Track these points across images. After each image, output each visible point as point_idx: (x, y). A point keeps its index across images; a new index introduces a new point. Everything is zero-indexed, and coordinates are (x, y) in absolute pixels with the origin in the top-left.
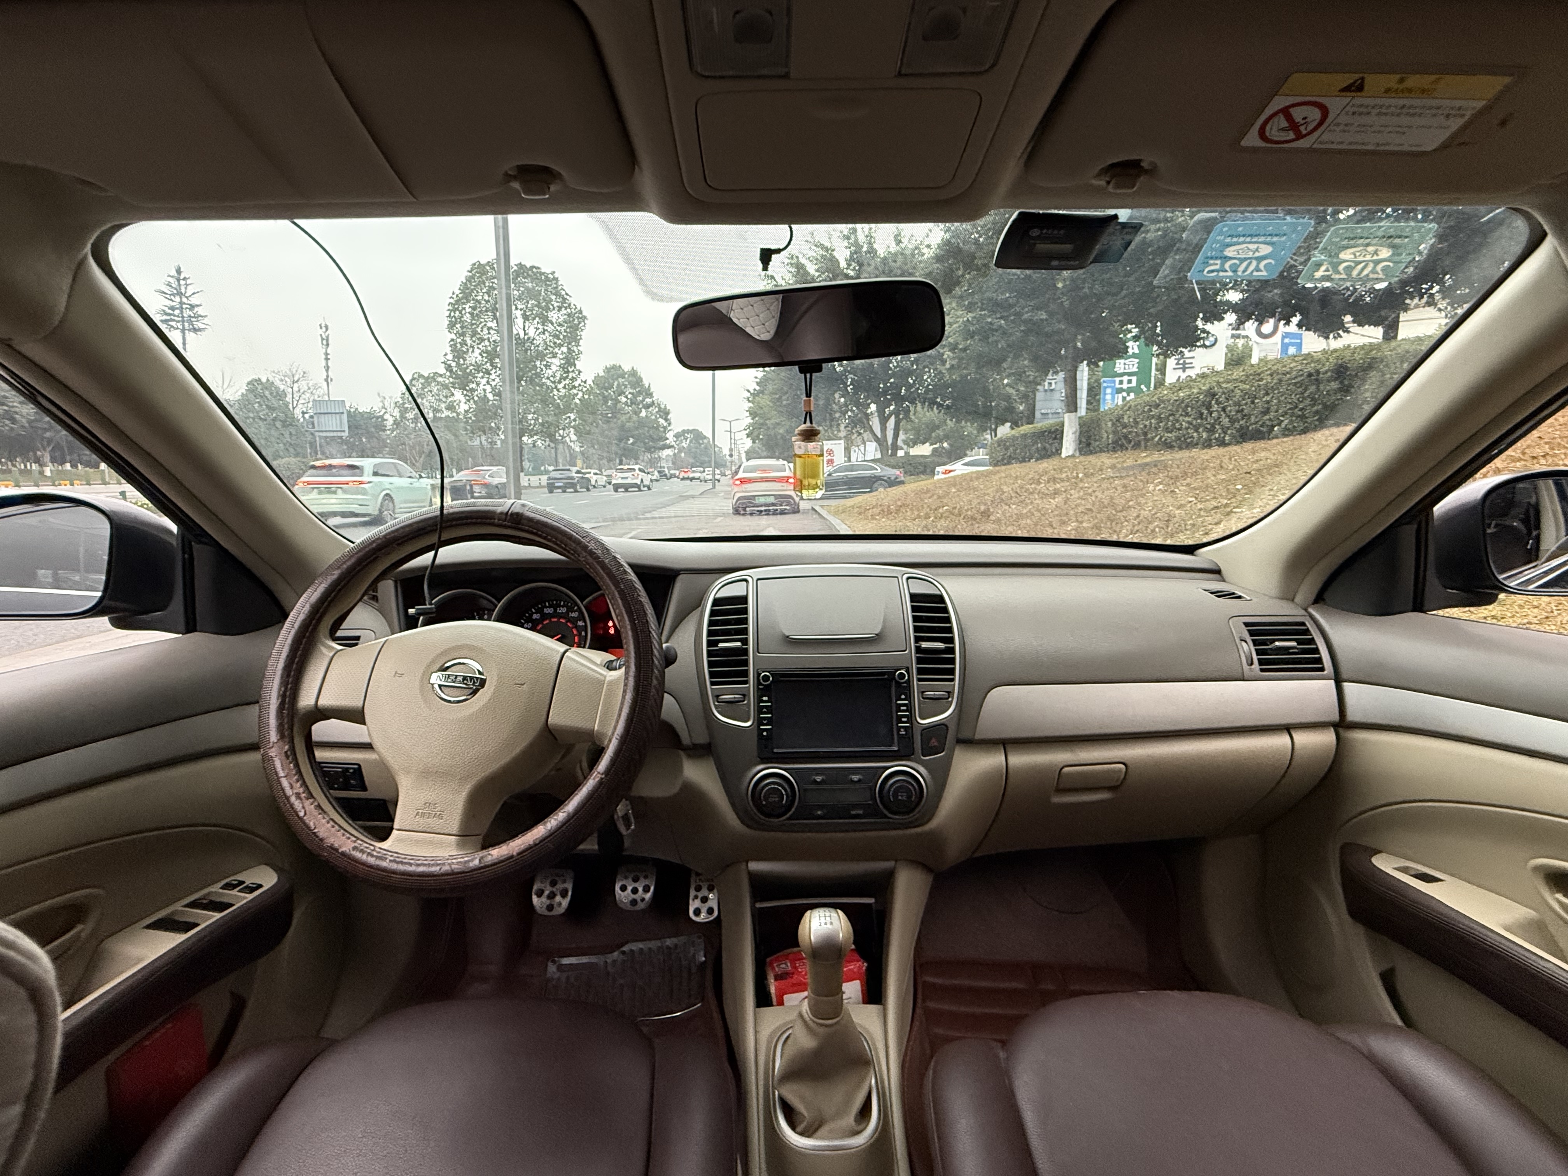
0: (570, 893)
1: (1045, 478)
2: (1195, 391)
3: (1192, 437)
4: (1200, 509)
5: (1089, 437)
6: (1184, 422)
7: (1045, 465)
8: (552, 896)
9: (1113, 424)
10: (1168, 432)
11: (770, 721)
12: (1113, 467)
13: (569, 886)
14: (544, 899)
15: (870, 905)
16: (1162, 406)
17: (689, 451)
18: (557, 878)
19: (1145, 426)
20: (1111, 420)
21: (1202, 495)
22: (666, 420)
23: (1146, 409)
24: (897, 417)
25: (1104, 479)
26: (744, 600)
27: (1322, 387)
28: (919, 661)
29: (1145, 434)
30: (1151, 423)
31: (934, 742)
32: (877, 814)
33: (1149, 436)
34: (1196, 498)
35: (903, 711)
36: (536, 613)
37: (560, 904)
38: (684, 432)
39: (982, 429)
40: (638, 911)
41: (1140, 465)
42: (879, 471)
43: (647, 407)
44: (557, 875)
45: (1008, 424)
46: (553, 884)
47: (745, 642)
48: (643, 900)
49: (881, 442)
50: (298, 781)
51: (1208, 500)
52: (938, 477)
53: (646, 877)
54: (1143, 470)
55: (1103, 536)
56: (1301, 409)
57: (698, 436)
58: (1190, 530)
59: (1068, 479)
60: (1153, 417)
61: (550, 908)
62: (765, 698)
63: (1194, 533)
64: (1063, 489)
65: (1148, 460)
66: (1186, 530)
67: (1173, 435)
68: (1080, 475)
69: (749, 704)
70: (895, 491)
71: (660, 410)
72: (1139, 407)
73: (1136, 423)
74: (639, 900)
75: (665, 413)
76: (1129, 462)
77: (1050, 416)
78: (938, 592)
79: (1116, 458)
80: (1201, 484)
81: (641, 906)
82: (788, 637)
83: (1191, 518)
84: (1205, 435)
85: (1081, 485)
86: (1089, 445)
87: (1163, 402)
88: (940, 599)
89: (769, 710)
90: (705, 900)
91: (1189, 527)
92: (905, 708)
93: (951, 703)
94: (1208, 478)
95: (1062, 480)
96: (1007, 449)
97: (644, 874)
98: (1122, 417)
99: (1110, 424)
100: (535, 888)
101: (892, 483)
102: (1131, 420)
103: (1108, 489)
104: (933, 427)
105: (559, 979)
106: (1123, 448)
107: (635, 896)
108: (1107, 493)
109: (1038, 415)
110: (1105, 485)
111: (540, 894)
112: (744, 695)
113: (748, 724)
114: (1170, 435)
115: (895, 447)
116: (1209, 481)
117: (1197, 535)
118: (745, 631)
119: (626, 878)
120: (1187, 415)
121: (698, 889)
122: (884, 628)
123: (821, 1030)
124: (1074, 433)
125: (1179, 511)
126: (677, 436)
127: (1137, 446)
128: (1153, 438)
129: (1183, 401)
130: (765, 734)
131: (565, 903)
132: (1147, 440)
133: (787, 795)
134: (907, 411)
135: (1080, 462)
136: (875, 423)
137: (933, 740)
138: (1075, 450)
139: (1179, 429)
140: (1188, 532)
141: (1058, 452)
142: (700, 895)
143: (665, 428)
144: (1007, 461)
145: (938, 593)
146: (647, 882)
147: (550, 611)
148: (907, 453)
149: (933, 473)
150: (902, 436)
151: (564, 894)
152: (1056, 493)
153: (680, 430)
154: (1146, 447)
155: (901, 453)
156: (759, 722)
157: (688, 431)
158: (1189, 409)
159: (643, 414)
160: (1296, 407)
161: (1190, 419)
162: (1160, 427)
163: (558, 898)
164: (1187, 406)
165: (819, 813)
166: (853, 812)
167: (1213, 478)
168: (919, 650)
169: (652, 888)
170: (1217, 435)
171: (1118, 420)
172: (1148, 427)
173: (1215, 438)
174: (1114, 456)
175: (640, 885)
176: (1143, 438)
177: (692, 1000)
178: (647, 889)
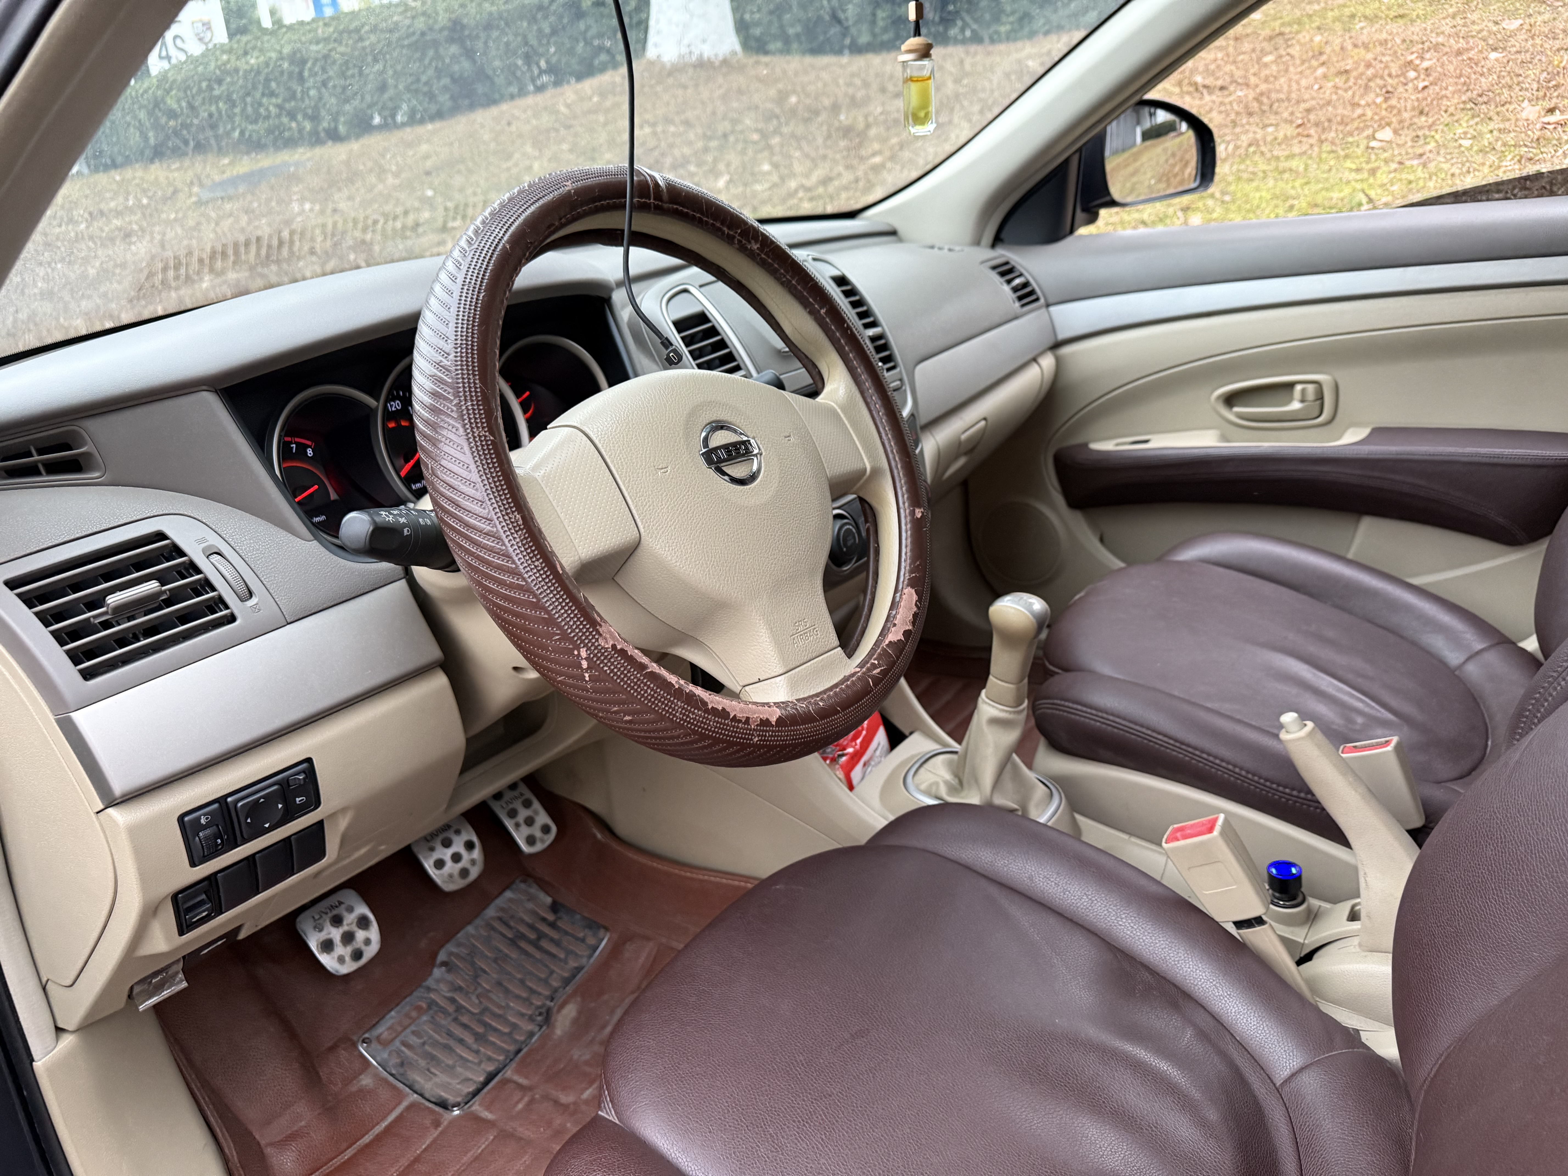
0: (371, 916)
2: (273, 55)
3: (290, 129)
6: (271, 105)
8: (348, 938)
9: (151, 114)
10: (251, 123)
13: (363, 909)
14: (340, 950)
18: (335, 912)
19: (211, 115)
23: (204, 85)
27: (441, 51)
29: (214, 127)
30: (218, 108)
33: (221, 130)
37: (367, 942)
40: (476, 881)
44: (332, 907)
46: (337, 921)
48: (473, 862)
53: (458, 832)
56: (426, 83)
60: (219, 98)
61: (357, 955)
67: (261, 127)
72: (190, 82)
73: (193, 109)
74: (468, 866)
81: (474, 873)
84: (308, 126)
87: (228, 73)
90: (530, 822)
97: (452, 830)
100: (313, 945)
102: (184, 104)
106: (178, 153)
107: (460, 865)
111: (327, 946)
114: (255, 127)
119: (432, 849)
120: (272, 94)
121: (513, 814)
127: (200, 148)
128: (228, 134)
129: (258, 72)
131: (374, 933)
132: (218, 138)
139: (267, 117)
142: (521, 818)
146: (464, 837)
151: (363, 922)
154: (220, 149)
158: (273, 85)
160: (418, 80)
161: (279, 101)
162: (235, 114)
163: (361, 935)
164: (267, 80)
169: (475, 839)
170: (325, 124)
171: (156, 105)
172: (216, 115)
173: (324, 129)
174: (174, 167)
175: (458, 846)
176: (209, 133)
177: (591, 941)
178: (470, 846)
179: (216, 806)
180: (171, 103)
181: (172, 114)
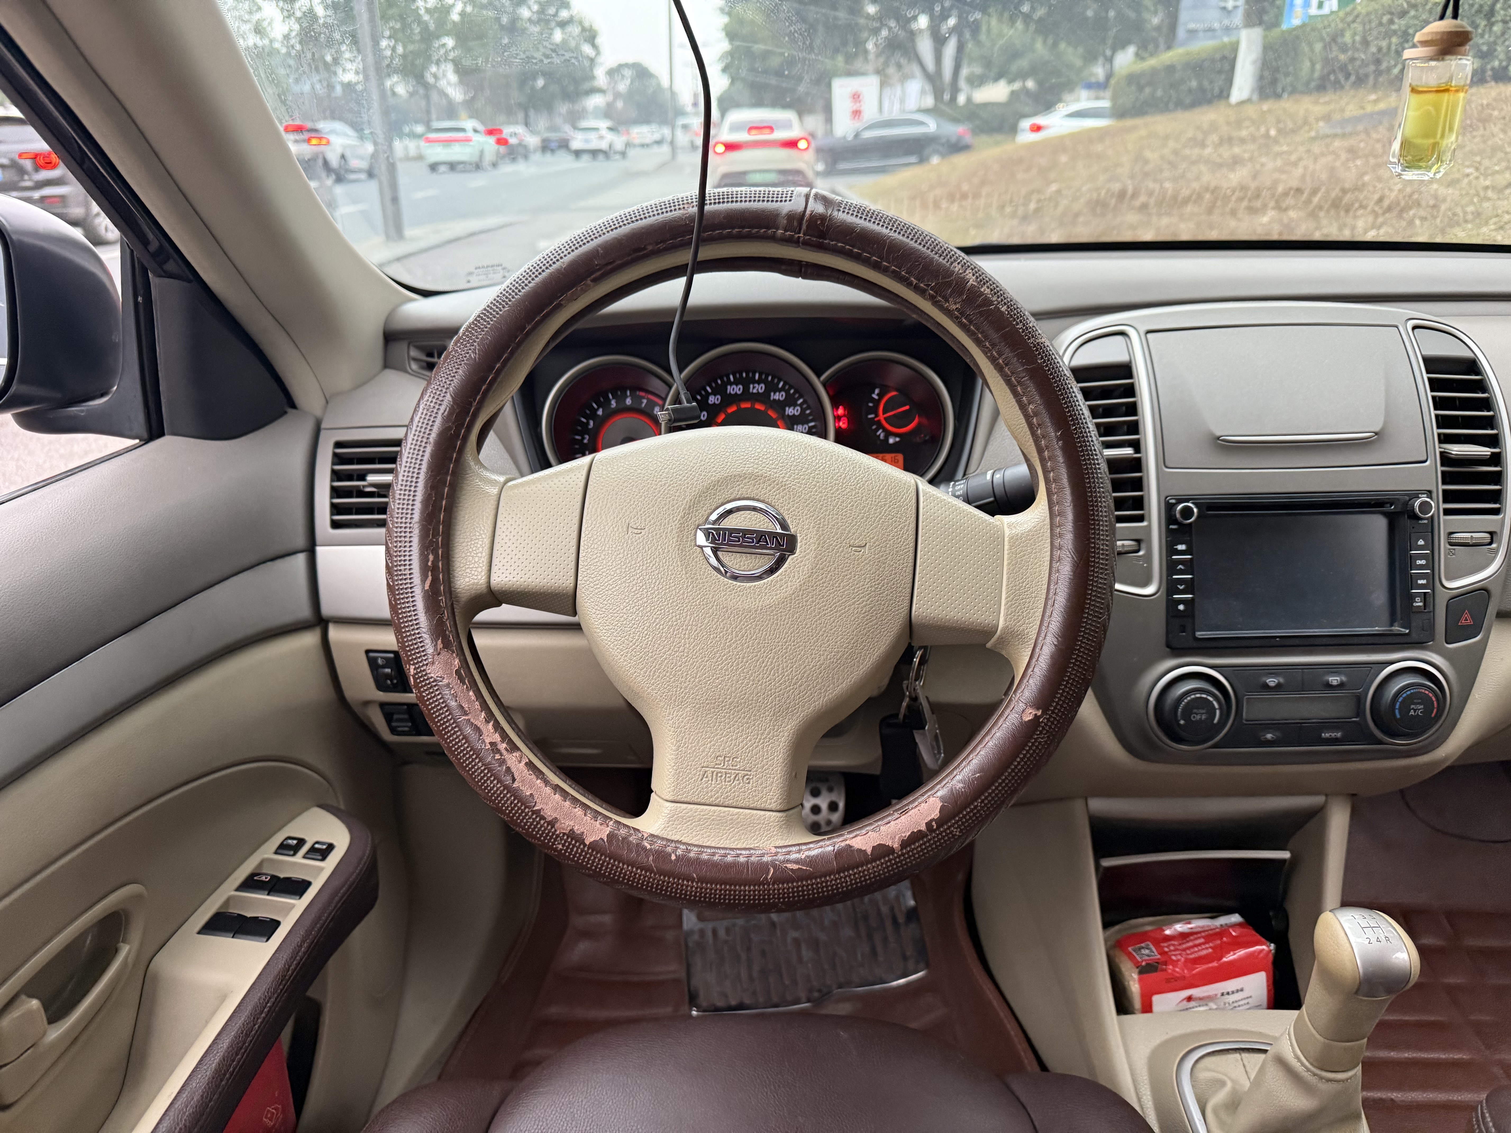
1: (1214, 138)
4: (1486, 188)
5: (1277, 70)
7: (1206, 116)
11: (1190, 586)
12: (1327, 118)
15: (1283, 861)
16: (1413, 13)
17: (629, 97)
19: (1380, 49)
20: (1322, 39)
21: (1486, 163)
22: (594, 46)
23: (1385, 19)
24: (960, 35)
25: (1314, 139)
26: (1125, 370)
28: (1447, 478)
29: (1378, 62)
31: (1466, 620)
32: (1363, 736)
33: (1384, 65)
34: (1477, 169)
35: (1421, 567)
36: (714, 393)
38: (621, 66)
39: (1091, 57)
41: (1371, 115)
42: (931, 126)
43: (563, 24)
45: (1131, 50)
47: (1136, 446)
48: (829, 822)
49: (933, 79)
50: (487, 722)
51: (1497, 172)
52: (1025, 137)
53: (830, 790)
54: (1380, 123)
55: (1325, 231)
57: (641, 73)
58: (1472, 221)
59: (1254, 139)
60: (1395, 32)
62: (1181, 547)
63: (1479, 227)
64: (1246, 156)
65: (1382, 106)
66: (1466, 221)
68: (1273, 132)
69: (1149, 557)
70: (961, 160)
71: (584, 29)
73: (1366, 43)
75: (591, 36)
76: (1352, 110)
77: (1201, 34)
78: (1467, 354)
79: (1326, 103)
80: (1482, 146)
82: (1218, 438)
83: (1472, 202)
85: (1277, 148)
86: (1274, 82)
88: (1472, 365)
89: (1189, 566)
91: (1470, 217)
92: (1423, 562)
93: (1496, 551)
94: (1493, 136)
95: (1243, 141)
96: (1141, 89)
97: (827, 784)
98: (1342, 33)
99: (1318, 47)
101: (957, 147)
102: (1358, 38)
103: (1323, 154)
104: (1014, 54)
105: (702, 932)
106: (1338, 86)
108: (1323, 161)
109: (1181, 33)
110: (1316, 149)
112: (1139, 541)
113: (1150, 590)
115: (955, 90)
116: (1497, 139)
117: (1484, 229)
118: (1134, 428)
122: (1385, 423)
123: (1323, 1086)
124: (1254, 62)
125: (1450, 191)
126: (611, 73)
127: (1360, 81)
128: (1389, 70)
130: (1181, 607)
132: (1378, 73)
133: (1221, 708)
134: (975, 28)
135: (1270, 111)
136: (925, 47)
137: (1466, 615)
138: (1253, 91)
140: (1469, 226)
141: (1224, 93)
143: (592, 60)
144: (1139, 110)
145: (1471, 355)
146: (833, 797)
147: (736, 389)
148: (969, 100)
149: (1013, 130)
150: (965, 72)
152: (1236, 162)
153: (614, 64)
154: (1375, 85)
155: (961, 99)
156: (1171, 587)
157: (626, 65)
159: (558, 36)
165: (1269, 736)
166: (1325, 735)
167: (1502, 136)
168: (1446, 459)
169: (841, 805)
170: (1496, 63)
171: (1334, 40)
172: (1385, 50)
173: (1493, 69)
174: (1322, 100)
175: (823, 802)
176: (1372, 68)
177: (911, 965)
178: (833, 807)
179: (392, 655)
180: (1347, 38)
181: (1344, 49)
